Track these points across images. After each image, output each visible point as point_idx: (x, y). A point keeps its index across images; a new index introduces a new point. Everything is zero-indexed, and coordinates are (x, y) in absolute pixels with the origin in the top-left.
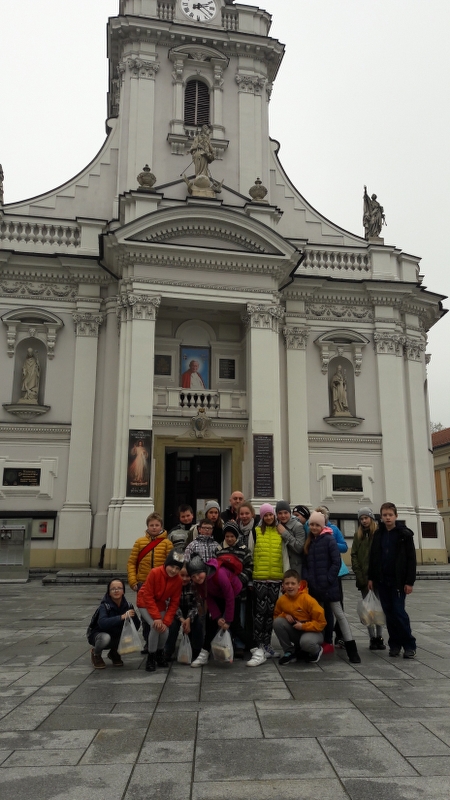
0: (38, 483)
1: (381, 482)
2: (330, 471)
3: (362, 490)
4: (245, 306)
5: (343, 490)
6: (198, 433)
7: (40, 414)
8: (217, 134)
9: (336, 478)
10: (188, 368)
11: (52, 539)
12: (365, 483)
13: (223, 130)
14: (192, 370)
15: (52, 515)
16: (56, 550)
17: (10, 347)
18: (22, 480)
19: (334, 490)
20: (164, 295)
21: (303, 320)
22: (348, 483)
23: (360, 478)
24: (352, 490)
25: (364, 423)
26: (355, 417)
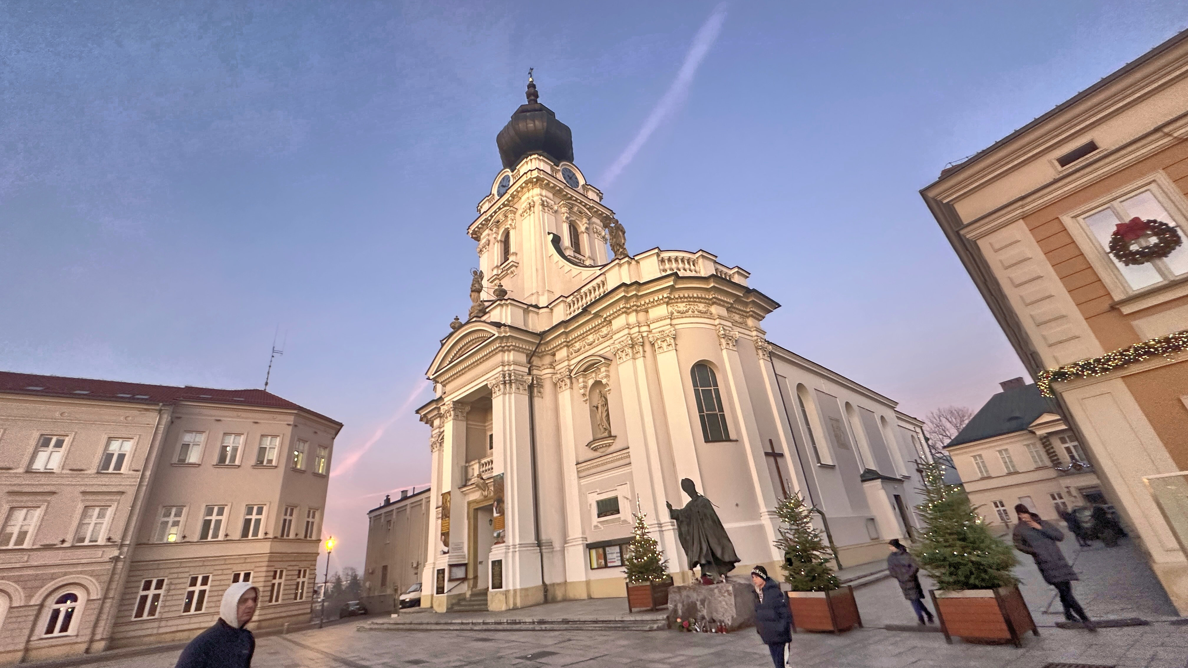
1: (634, 500)
2: (593, 499)
3: (618, 512)
4: (487, 384)
5: (605, 516)
6: (484, 494)
8: (512, 259)
9: (599, 504)
12: (622, 504)
13: (515, 253)
19: (599, 517)
20: (455, 400)
21: (566, 363)
22: (608, 507)
23: (616, 499)
24: (612, 514)
25: (617, 440)
26: (610, 436)
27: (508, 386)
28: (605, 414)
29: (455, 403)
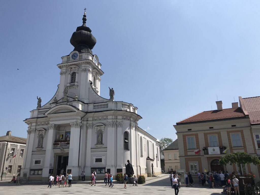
0: (40, 163)
1: (106, 160)
2: (94, 158)
3: (101, 162)
4: (70, 123)
5: (98, 162)
6: (62, 152)
7: (41, 149)
8: (76, 84)
9: (96, 159)
10: (67, 136)
11: (41, 175)
12: (103, 160)
13: (77, 82)
14: (67, 137)
15: (41, 170)
16: (42, 177)
17: (38, 136)
18: (38, 163)
19: (96, 162)
21: (92, 122)
22: (99, 160)
23: (101, 159)
24: (100, 162)
25: (104, 145)
26: (102, 144)
27: (76, 126)
28: (101, 138)
29: (55, 125)
